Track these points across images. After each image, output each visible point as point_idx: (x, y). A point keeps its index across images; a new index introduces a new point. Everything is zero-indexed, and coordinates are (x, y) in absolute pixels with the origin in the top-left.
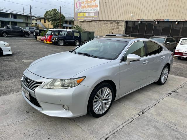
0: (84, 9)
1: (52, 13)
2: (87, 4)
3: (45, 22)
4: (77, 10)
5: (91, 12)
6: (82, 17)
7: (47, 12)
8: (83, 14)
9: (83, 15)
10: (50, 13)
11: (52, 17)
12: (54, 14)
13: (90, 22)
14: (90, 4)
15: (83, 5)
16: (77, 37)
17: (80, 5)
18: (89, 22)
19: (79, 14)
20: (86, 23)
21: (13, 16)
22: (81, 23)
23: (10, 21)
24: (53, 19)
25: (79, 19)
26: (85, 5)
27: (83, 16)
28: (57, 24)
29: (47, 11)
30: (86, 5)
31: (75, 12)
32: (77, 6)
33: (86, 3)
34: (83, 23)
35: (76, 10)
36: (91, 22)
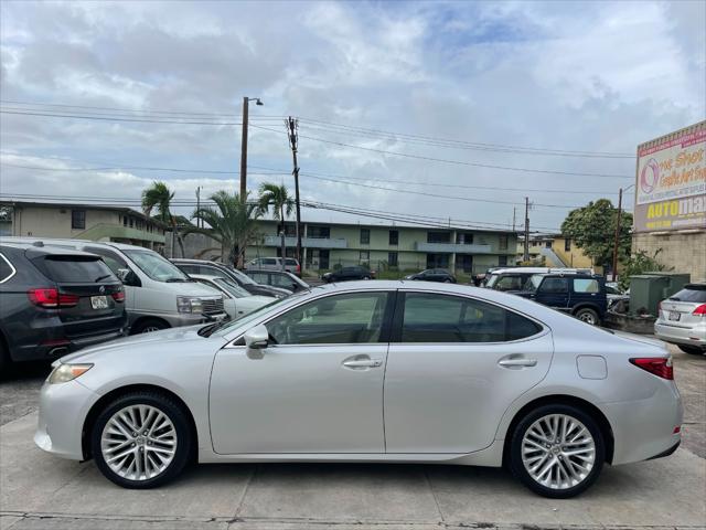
0: (673, 188)
1: (589, 216)
2: (682, 168)
3: (567, 249)
4: (644, 195)
5: (697, 196)
6: (663, 218)
7: (571, 214)
8: (666, 209)
9: (669, 210)
10: (579, 216)
11: (587, 230)
12: (594, 220)
13: (693, 234)
14: (693, 166)
15: (668, 173)
16: (586, 296)
17: (656, 176)
18: (690, 237)
19: (651, 207)
20: (677, 242)
21: (462, 238)
22: (662, 243)
23: (451, 253)
24: (591, 237)
25: (650, 226)
26: (674, 173)
27: (666, 214)
28: (606, 251)
29: (572, 210)
30: (680, 171)
31: (639, 203)
32: (643, 181)
33: (677, 166)
34: (666, 243)
35: (641, 194)
36: (697, 236)
